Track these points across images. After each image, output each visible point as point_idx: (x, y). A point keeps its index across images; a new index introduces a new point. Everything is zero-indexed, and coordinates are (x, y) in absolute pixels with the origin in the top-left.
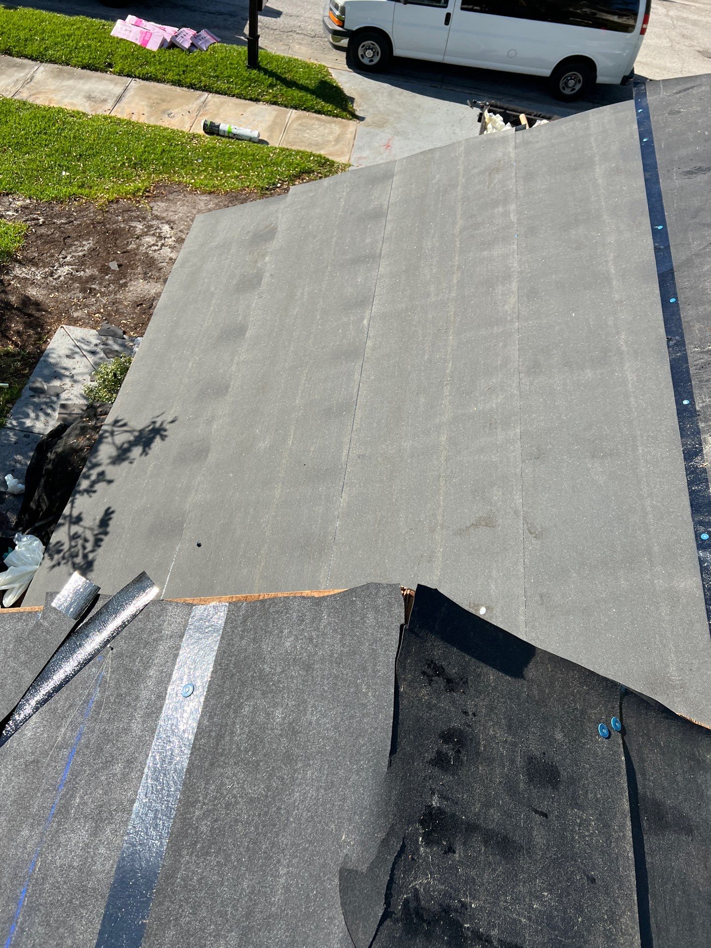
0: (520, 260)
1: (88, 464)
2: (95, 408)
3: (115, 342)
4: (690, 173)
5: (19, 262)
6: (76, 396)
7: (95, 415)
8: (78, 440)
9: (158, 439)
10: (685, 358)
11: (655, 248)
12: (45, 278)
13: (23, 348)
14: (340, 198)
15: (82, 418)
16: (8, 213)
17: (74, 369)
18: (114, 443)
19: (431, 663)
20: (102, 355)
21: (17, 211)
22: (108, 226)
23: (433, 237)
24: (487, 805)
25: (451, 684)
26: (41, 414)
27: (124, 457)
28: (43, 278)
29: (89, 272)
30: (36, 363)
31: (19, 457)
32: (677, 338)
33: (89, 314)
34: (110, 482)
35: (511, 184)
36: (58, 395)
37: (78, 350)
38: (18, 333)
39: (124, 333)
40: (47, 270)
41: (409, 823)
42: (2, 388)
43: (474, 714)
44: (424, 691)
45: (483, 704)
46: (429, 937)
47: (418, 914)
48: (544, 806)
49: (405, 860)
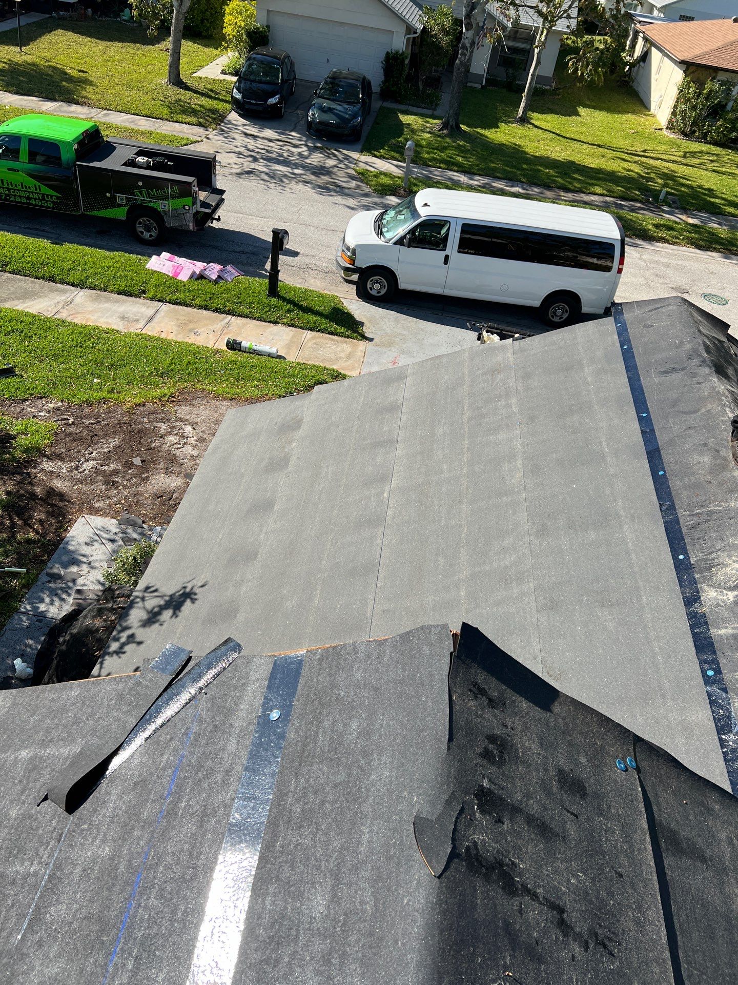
0: (524, 442)
1: (119, 628)
2: (113, 591)
3: (135, 531)
4: (666, 372)
5: (47, 456)
6: (92, 582)
7: (113, 598)
8: (94, 621)
9: (188, 602)
10: (677, 520)
11: (642, 431)
12: (71, 471)
13: (43, 536)
14: (359, 395)
15: (98, 600)
16: (40, 414)
17: (92, 556)
18: (144, 608)
19: (475, 684)
20: (121, 543)
21: (49, 412)
22: (133, 426)
23: (444, 426)
24: (528, 796)
25: (492, 703)
26: (56, 599)
27: (154, 620)
28: (68, 471)
29: (112, 467)
30: (55, 550)
31: (30, 642)
32: (668, 503)
33: (110, 505)
34: (140, 643)
35: (511, 383)
36: (74, 581)
37: (97, 538)
38: (41, 522)
39: (144, 522)
40: (73, 464)
41: (466, 793)
42: (19, 573)
43: (512, 728)
44: (472, 703)
45: (519, 723)
46: (487, 878)
47: (477, 860)
48: (574, 808)
49: (466, 817)
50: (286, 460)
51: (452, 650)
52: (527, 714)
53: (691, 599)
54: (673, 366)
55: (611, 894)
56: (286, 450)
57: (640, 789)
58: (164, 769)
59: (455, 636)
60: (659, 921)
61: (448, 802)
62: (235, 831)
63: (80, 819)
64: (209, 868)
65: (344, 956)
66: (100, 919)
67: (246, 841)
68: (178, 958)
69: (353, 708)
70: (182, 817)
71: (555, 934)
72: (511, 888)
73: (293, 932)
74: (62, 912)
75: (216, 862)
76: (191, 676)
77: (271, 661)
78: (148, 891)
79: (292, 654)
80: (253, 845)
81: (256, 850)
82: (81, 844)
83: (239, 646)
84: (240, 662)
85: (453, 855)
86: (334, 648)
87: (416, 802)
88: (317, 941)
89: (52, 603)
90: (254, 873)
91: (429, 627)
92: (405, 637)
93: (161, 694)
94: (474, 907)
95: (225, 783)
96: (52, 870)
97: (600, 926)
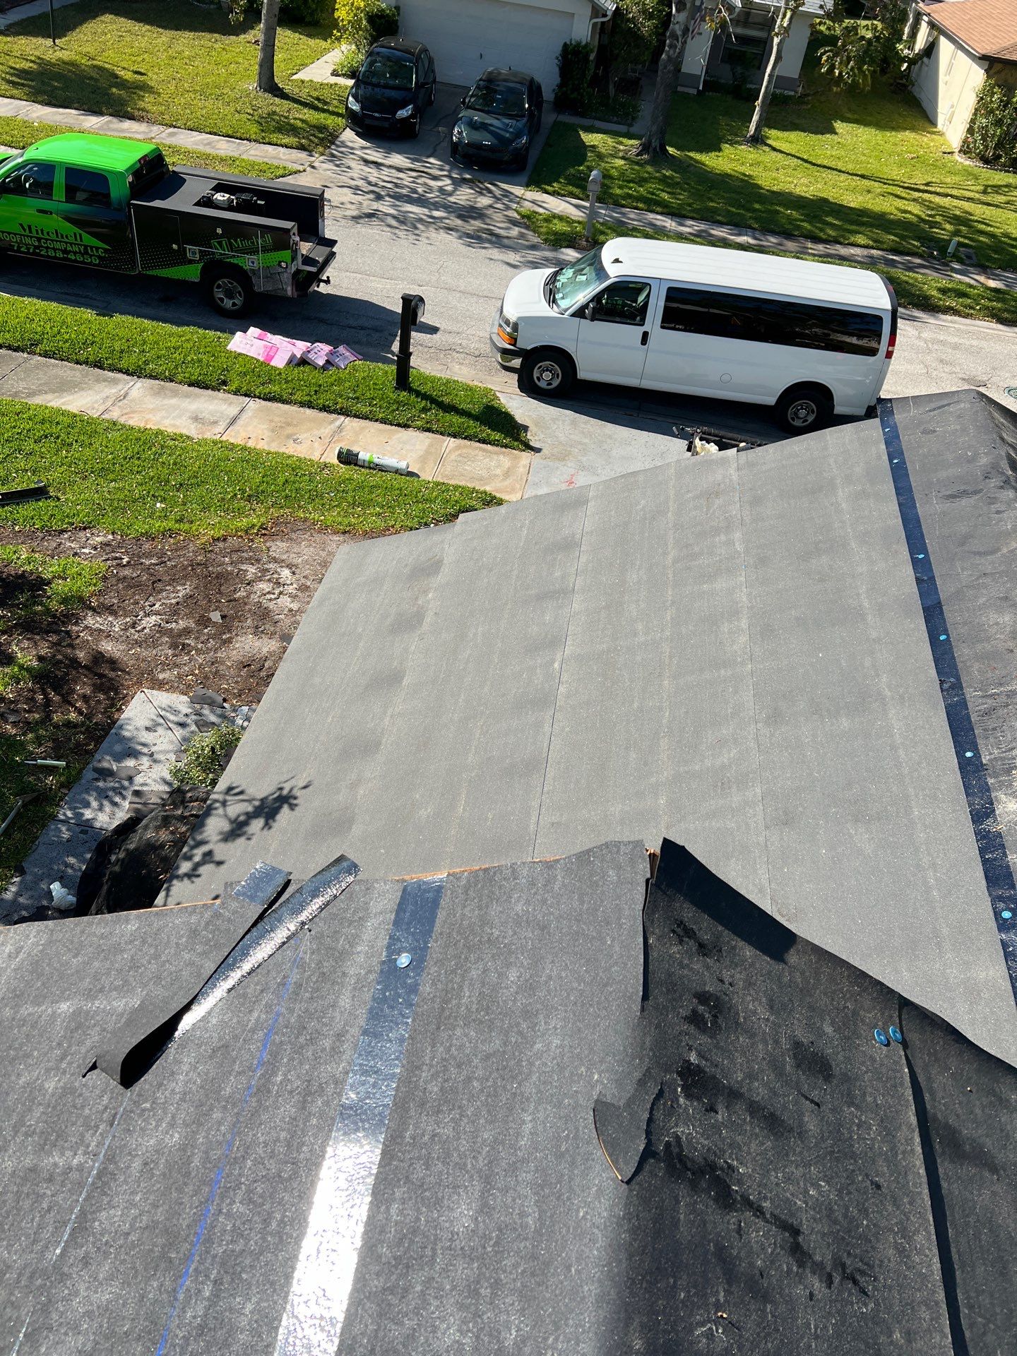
0: (750, 594)
1: (191, 842)
2: (184, 792)
3: (213, 712)
4: (953, 496)
5: (93, 609)
6: (155, 781)
7: (183, 802)
8: (157, 833)
9: (285, 808)
10: (964, 704)
11: (917, 580)
12: (126, 630)
13: (89, 717)
14: (522, 527)
15: (164, 805)
16: (83, 550)
17: (155, 745)
18: (226, 816)
19: (680, 923)
20: (194, 728)
21: (95, 549)
22: (210, 569)
23: (639, 569)
24: (751, 1076)
25: (703, 949)
26: (106, 803)
27: (239, 832)
28: (122, 630)
29: (182, 624)
30: (105, 736)
31: (72, 860)
32: (952, 680)
33: (179, 677)
34: (220, 863)
35: (734, 510)
36: (130, 779)
37: (161, 721)
38: (85, 698)
39: (225, 700)
40: (128, 619)
41: (666, 1071)
42: (56, 767)
43: (731, 984)
44: (675, 949)
45: (739, 977)
46: (694, 1186)
47: (681, 1161)
48: (815, 1095)
49: (664, 1104)
50: (419, 617)
51: (649, 875)
52: (752, 965)
53: (982, 813)
54: (962, 488)
55: (864, 1212)
56: (420, 602)
57: (906, 1070)
58: (253, 1031)
59: (652, 856)
60: (930, 1250)
61: (641, 1083)
62: (350, 1116)
63: (139, 1095)
64: (314, 1163)
65: (497, 1285)
66: (167, 1230)
67: (364, 1129)
68: (272, 1284)
69: (510, 952)
70: (278, 1095)
71: (787, 1263)
72: (726, 1199)
73: (428, 1252)
74: (116, 1219)
75: (323, 1157)
76: (290, 906)
77: (400, 887)
78: (232, 1193)
79: (428, 878)
80: (374, 1134)
81: (378, 1141)
82: (141, 1129)
83: (356, 866)
84: (357, 888)
85: (648, 1154)
86: (486, 870)
87: (597, 1081)
88: (460, 1264)
89: (101, 808)
90: (375, 1171)
91: (617, 844)
92: (584, 857)
93: (249, 931)
94: (675, 1223)
95: (335, 1052)
96: (103, 1163)
97: (849, 1254)
